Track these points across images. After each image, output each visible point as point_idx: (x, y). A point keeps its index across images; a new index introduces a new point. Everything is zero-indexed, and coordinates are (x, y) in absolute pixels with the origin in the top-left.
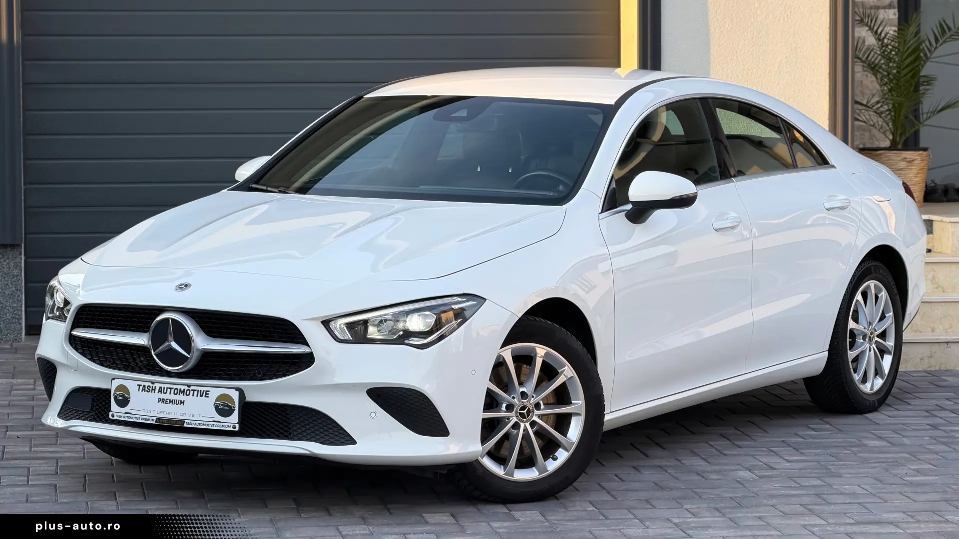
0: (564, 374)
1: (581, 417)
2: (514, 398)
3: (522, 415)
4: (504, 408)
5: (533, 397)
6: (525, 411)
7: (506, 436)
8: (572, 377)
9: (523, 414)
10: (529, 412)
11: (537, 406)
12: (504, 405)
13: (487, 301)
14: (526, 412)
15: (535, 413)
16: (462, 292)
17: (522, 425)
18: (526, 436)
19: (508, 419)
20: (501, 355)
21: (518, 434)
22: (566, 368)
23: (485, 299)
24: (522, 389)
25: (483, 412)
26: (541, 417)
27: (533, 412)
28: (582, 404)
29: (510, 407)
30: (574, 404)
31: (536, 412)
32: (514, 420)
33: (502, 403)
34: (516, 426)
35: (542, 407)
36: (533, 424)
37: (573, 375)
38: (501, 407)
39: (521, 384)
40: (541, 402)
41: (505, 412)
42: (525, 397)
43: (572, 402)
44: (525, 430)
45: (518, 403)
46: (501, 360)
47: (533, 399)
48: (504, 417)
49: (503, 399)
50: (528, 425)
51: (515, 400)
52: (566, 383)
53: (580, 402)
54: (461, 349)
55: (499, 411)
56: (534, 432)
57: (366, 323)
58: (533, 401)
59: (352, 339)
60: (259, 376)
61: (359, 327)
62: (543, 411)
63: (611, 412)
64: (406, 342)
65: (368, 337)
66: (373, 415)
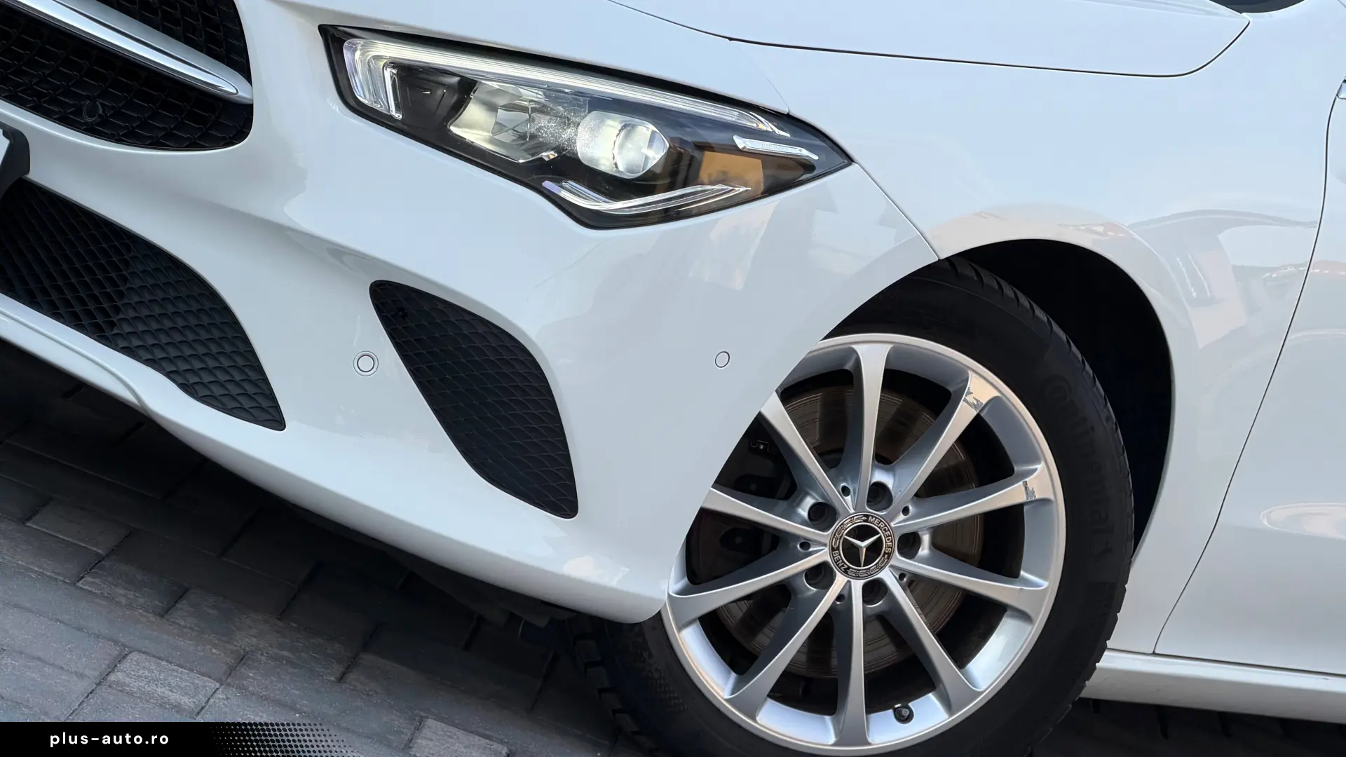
0: (1025, 484)
1: (1029, 627)
2: (845, 491)
3: (851, 553)
4: (803, 512)
5: (906, 511)
6: (864, 544)
7: (783, 591)
8: (1045, 501)
9: (857, 548)
10: (875, 549)
11: (909, 543)
12: (809, 502)
13: (854, 167)
14: (869, 548)
15: (892, 562)
16: (784, 109)
17: (840, 580)
18: (836, 621)
19: (806, 544)
20: (854, 351)
21: (816, 601)
22: (1040, 467)
23: (850, 160)
24: (880, 476)
25: (712, 487)
26: (912, 582)
27: (889, 555)
28: (1046, 589)
29: (823, 514)
30: (1027, 583)
31: (898, 560)
32: (821, 555)
33: (807, 494)
34: (820, 575)
35: (924, 551)
36: (874, 590)
37: (1051, 497)
38: (799, 504)
39: (884, 459)
40: (926, 539)
41: (804, 523)
42: (884, 503)
43: (1022, 573)
44: (844, 597)
45: (852, 511)
46: (849, 366)
47: (902, 517)
48: (795, 537)
49: (812, 484)
50: (857, 586)
51: (848, 498)
52: (1026, 508)
53: (1045, 584)
54: (738, 283)
55: (789, 514)
56: (867, 620)
57: (467, 87)
58: (900, 523)
59: (398, 116)
60: (90, 120)
61: (439, 93)
62: (923, 564)
63: (1154, 654)
64: (548, 184)
65: (453, 129)
66: (366, 363)
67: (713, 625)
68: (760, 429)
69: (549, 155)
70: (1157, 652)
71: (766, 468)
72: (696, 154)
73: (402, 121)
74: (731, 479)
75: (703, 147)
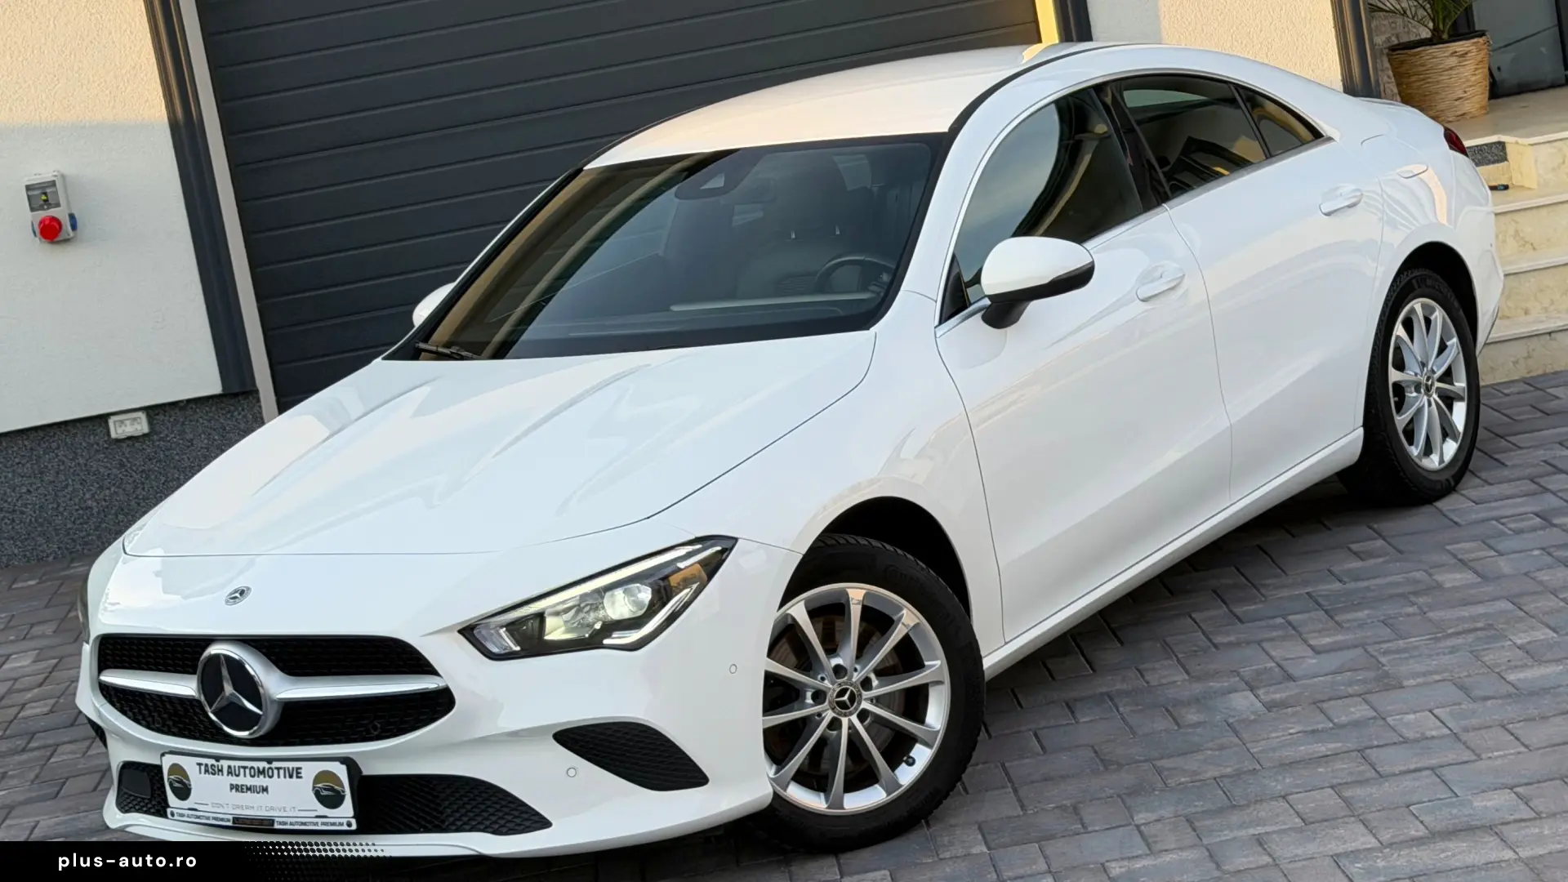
0: (903, 624)
1: (944, 684)
2: (823, 679)
3: (843, 705)
4: (809, 701)
5: (856, 670)
6: (846, 698)
7: (822, 741)
8: (916, 626)
9: (844, 702)
10: (852, 698)
11: (866, 684)
12: (809, 694)
13: (740, 541)
14: (849, 698)
15: (864, 697)
16: (693, 537)
17: (845, 721)
18: (854, 741)
19: (819, 715)
20: (788, 614)
21: (839, 737)
22: (905, 611)
23: (736, 540)
24: (835, 661)
26: (877, 701)
27: (860, 695)
28: (941, 666)
29: (819, 696)
30: (931, 667)
31: (865, 694)
32: (829, 715)
33: (805, 691)
34: (835, 724)
35: (875, 683)
36: (863, 715)
37: (918, 621)
38: (805, 698)
39: (831, 651)
40: (873, 676)
41: (812, 706)
42: (842, 674)
43: (926, 663)
44: (851, 727)
45: (831, 686)
46: (790, 621)
47: (855, 674)
48: (813, 715)
49: (805, 686)
50: (854, 719)
51: (826, 682)
52: (910, 635)
53: (938, 663)
55: (804, 706)
56: (867, 730)
57: (540, 617)
58: (856, 677)
59: (518, 648)
60: (376, 733)
61: (530, 624)
62: (879, 689)
63: (1006, 643)
64: (606, 642)
65: (546, 638)
66: (572, 773)
67: (802, 778)
68: (770, 678)
69: (598, 626)
70: (1007, 641)
71: (779, 690)
72: (666, 583)
73: (522, 649)
74: (770, 707)
75: (665, 578)
